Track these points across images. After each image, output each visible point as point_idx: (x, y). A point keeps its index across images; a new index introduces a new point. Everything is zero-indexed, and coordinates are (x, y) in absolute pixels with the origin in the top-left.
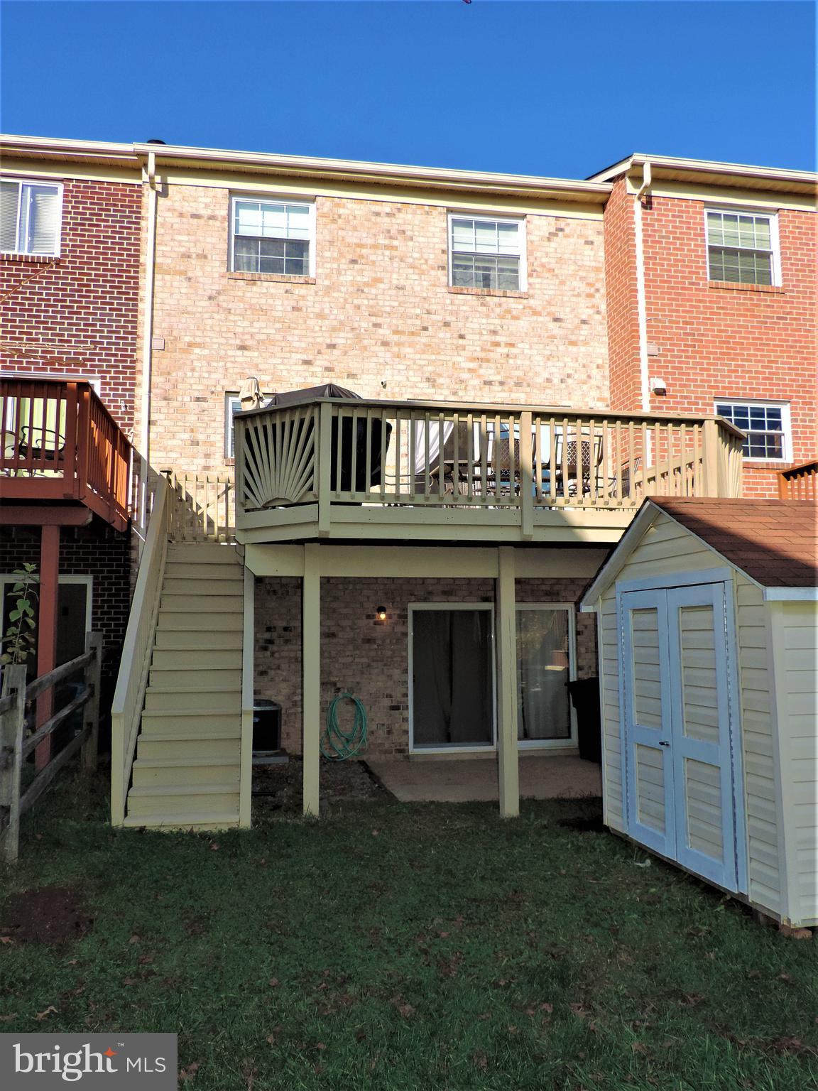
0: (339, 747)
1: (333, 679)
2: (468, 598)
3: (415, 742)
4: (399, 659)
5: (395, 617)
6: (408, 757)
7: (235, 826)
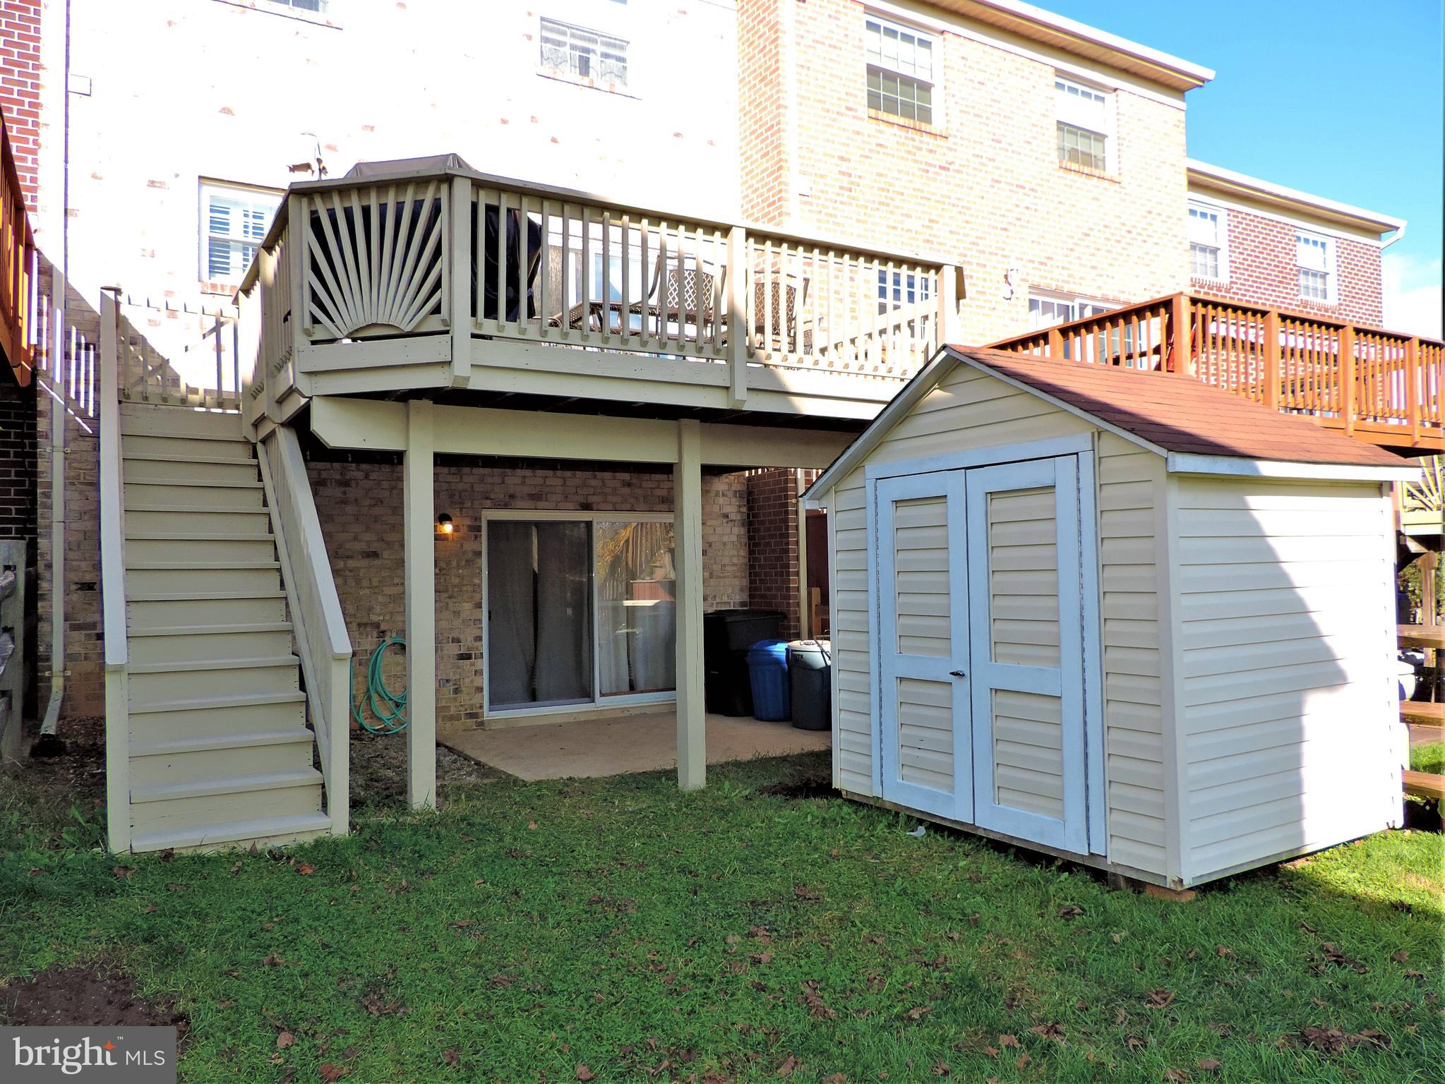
0: (385, 715)
1: (374, 618)
2: (561, 505)
3: (491, 703)
4: (469, 588)
5: (464, 530)
6: (482, 724)
7: (323, 834)
